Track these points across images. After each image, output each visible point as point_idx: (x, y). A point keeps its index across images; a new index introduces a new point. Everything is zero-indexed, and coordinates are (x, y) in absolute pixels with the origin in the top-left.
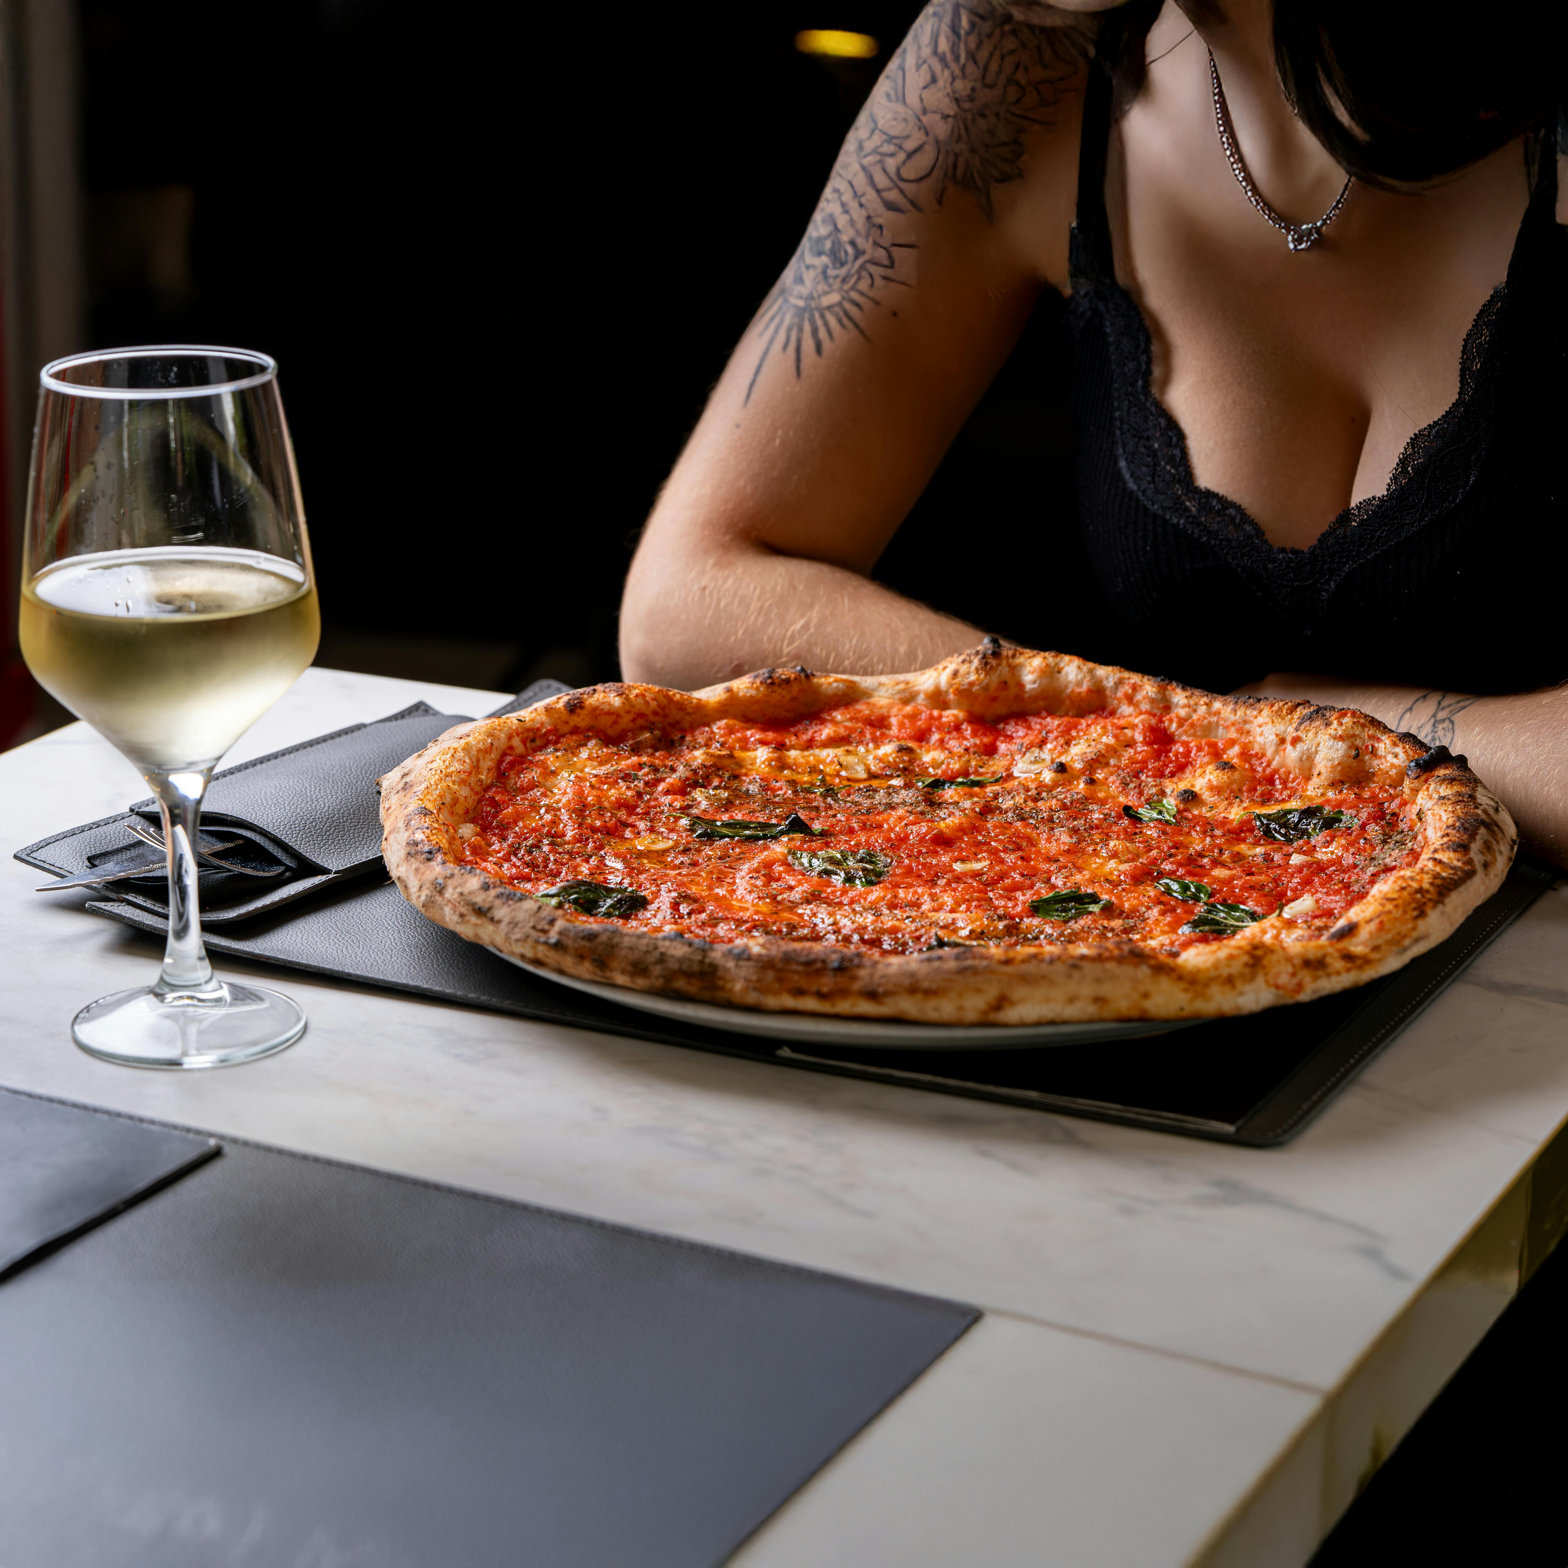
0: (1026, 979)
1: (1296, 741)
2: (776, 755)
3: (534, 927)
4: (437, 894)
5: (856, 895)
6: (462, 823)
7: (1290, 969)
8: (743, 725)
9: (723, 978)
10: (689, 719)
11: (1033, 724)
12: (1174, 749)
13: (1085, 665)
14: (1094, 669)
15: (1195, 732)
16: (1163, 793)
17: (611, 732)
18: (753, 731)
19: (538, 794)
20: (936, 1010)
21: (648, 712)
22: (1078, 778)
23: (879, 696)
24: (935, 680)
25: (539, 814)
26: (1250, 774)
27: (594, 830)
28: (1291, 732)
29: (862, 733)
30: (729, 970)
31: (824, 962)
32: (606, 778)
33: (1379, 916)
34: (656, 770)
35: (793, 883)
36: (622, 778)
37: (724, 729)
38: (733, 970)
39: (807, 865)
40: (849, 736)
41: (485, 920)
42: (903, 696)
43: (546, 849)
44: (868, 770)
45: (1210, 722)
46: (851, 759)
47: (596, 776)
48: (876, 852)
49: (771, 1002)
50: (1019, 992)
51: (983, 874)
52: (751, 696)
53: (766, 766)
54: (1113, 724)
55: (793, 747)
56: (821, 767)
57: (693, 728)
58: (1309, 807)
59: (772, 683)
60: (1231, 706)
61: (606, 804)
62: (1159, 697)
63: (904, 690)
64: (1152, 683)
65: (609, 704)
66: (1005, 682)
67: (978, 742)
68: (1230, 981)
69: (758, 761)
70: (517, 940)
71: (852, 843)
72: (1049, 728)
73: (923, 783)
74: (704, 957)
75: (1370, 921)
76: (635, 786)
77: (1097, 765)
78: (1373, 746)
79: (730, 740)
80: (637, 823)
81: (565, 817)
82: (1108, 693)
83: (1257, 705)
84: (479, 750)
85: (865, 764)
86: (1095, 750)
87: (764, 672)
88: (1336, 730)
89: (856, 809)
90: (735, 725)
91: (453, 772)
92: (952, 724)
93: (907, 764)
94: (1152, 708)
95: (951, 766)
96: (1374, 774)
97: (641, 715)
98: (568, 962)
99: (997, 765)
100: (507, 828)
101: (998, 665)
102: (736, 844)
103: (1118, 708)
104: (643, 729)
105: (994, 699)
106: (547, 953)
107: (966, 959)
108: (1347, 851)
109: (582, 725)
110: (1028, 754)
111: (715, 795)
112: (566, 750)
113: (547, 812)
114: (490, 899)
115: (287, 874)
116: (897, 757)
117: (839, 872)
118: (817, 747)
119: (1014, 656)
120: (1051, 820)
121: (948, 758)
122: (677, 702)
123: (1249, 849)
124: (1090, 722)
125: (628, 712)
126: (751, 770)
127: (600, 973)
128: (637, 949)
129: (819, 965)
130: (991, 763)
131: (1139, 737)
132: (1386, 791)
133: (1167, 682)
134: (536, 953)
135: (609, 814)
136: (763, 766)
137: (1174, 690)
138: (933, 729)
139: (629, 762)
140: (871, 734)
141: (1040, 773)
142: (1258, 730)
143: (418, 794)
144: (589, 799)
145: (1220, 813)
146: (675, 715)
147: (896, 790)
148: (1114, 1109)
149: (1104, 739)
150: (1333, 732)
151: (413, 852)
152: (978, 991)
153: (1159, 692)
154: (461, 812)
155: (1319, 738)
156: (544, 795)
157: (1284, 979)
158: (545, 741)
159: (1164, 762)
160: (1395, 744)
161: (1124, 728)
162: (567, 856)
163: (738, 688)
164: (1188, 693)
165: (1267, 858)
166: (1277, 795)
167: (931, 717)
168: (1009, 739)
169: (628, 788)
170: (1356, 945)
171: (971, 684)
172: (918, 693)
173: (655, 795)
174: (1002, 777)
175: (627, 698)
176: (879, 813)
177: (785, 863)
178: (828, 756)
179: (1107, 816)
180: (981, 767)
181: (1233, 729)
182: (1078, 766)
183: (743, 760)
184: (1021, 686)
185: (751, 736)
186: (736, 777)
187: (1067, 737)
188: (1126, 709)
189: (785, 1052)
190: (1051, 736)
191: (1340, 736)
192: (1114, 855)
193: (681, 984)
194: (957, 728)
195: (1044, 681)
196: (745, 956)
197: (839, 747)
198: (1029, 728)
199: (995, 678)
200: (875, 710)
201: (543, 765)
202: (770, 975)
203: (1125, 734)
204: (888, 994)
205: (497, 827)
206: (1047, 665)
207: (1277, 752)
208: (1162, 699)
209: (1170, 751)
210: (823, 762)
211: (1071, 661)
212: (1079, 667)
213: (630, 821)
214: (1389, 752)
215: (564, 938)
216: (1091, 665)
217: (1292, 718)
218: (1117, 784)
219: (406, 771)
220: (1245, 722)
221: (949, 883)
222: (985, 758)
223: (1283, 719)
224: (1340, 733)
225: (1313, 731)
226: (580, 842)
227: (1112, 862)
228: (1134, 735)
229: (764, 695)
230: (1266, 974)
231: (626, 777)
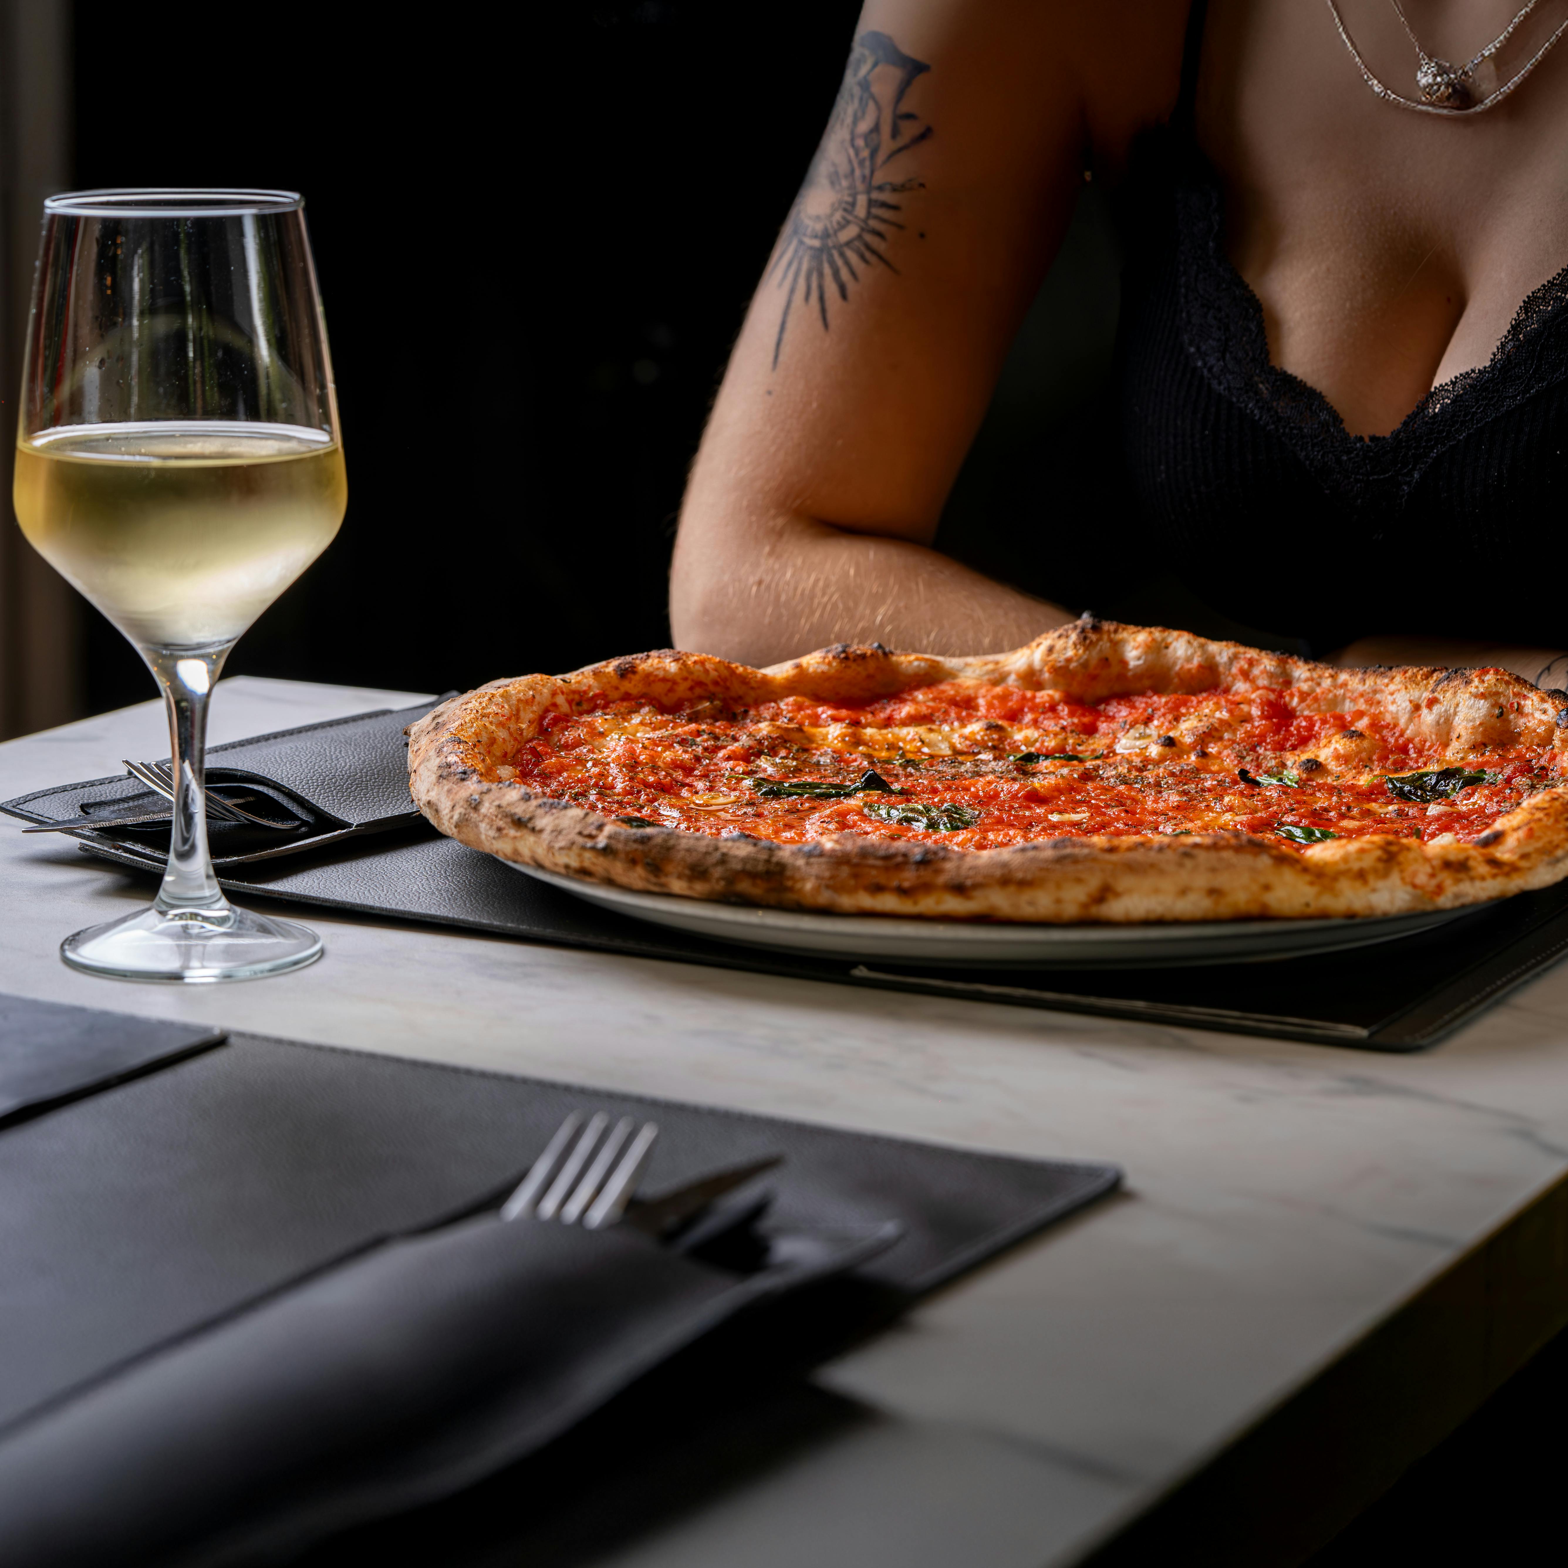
0: (1131, 868)
1: (1432, 702)
2: (850, 730)
3: (580, 833)
4: (472, 811)
5: (940, 838)
6: (500, 765)
7: (1428, 869)
8: (813, 703)
9: (792, 878)
10: (753, 694)
11: (1137, 704)
12: (1295, 723)
13: (1195, 640)
14: (1206, 644)
15: (1319, 706)
16: (1284, 765)
17: (666, 701)
18: (825, 708)
19: (585, 750)
20: (1031, 903)
21: (707, 681)
22: (1188, 753)
23: (966, 677)
24: (1028, 658)
25: (585, 766)
26: (1381, 744)
27: (647, 785)
28: (1427, 695)
29: (946, 713)
30: (798, 869)
31: (905, 855)
32: (661, 741)
33: (1528, 823)
34: (716, 738)
35: (869, 829)
36: (678, 743)
37: (792, 705)
38: (804, 868)
39: (885, 816)
40: (932, 714)
41: (525, 831)
42: (992, 677)
43: (592, 798)
44: (953, 747)
45: (1335, 696)
46: (933, 736)
47: (649, 739)
48: (963, 807)
49: (846, 901)
50: (1124, 882)
51: (1082, 824)
52: (823, 672)
53: (839, 742)
54: (1227, 701)
55: (869, 725)
56: (901, 744)
57: (758, 702)
58: (1447, 769)
59: (846, 658)
60: (1360, 676)
61: (660, 764)
62: (1279, 671)
63: (993, 671)
64: (1271, 656)
65: (665, 670)
66: (1107, 659)
67: (1076, 720)
68: (1361, 876)
69: (830, 737)
70: (561, 849)
71: (936, 800)
72: (1155, 705)
73: (1015, 757)
74: (771, 856)
75: (1518, 828)
76: (693, 750)
77: (1210, 739)
78: (1519, 704)
79: (799, 716)
80: (695, 784)
81: (614, 770)
82: (1221, 669)
83: (1389, 674)
84: (519, 700)
85: (950, 742)
86: (1207, 724)
87: (837, 647)
88: (1477, 687)
89: (940, 775)
90: (804, 702)
91: (490, 713)
92: (1047, 705)
93: (996, 743)
94: (1271, 684)
95: (1046, 744)
96: (1520, 734)
97: (700, 684)
98: (618, 870)
99: (1099, 743)
100: (550, 778)
101: (1098, 640)
102: (805, 800)
103: (1232, 686)
104: (701, 698)
105: (1094, 678)
106: (594, 860)
107: (1065, 847)
108: (1491, 800)
109: (634, 692)
110: (1132, 731)
111: (782, 763)
112: (615, 715)
113: (594, 765)
114: (531, 809)
115: (303, 829)
116: (986, 735)
117: (920, 818)
118: (896, 726)
119: (1116, 631)
120: (1158, 784)
121: (1042, 735)
122: (740, 675)
123: (1380, 807)
124: (1201, 699)
125: (686, 679)
126: (822, 745)
127: (653, 879)
128: (696, 850)
129: (900, 859)
130: (1091, 741)
131: (1255, 712)
132: (1534, 751)
133: (1287, 655)
134: (582, 861)
135: (664, 773)
136: (836, 742)
137: (1296, 663)
138: (1026, 710)
139: (686, 728)
140: (956, 713)
141: (1146, 748)
142: (1390, 698)
143: (452, 730)
144: (642, 757)
145: (1348, 779)
146: (737, 689)
147: (985, 763)
148: (1231, 1016)
149: (1218, 715)
150: (1473, 690)
151: (445, 774)
152: (1079, 881)
153: (1278, 666)
154: (498, 754)
155: (1458, 698)
156: (591, 751)
157: (1422, 879)
158: (592, 705)
159: (1284, 735)
160: (1543, 700)
161: (1239, 703)
162: (616, 806)
163: (808, 664)
164: (1311, 666)
165: (1400, 813)
166: (1411, 763)
167: (1024, 698)
168: (1111, 719)
169: (686, 752)
170: (1503, 853)
171: (1069, 660)
172: (1008, 674)
173: (715, 761)
174: (1102, 754)
175: (684, 664)
176: (965, 779)
177: (860, 813)
178: (909, 734)
179: (1220, 783)
180: (1079, 745)
181: (1362, 700)
182: (1188, 740)
183: (814, 735)
184: (1124, 663)
185: (823, 713)
186: (806, 750)
187: (1176, 713)
188: (1241, 686)
189: (861, 972)
190: (1158, 714)
191: (1482, 693)
192: (1230, 809)
193: (744, 886)
194: (1053, 708)
195: (1150, 657)
196: (817, 852)
197: (920, 725)
198: (1133, 707)
199: (1095, 653)
200: (961, 691)
201: (591, 726)
202: (845, 871)
203: (1241, 710)
204: (977, 886)
205: (539, 775)
206: (1153, 640)
207: (1411, 720)
208: (1282, 673)
209: (1291, 725)
210: (904, 741)
211: (1179, 636)
212: (1189, 642)
213: (687, 781)
214: (1537, 709)
215: (613, 842)
216: (1202, 640)
217: (1428, 683)
218: (1233, 758)
219: (437, 713)
220: (1375, 692)
221: (1044, 829)
222: (1083, 737)
223: (1418, 684)
224: (1482, 690)
225: (1451, 691)
226: (632, 794)
227: (1226, 814)
228: (1251, 710)
229: (837, 671)
230: (1402, 871)
231: (683, 742)
